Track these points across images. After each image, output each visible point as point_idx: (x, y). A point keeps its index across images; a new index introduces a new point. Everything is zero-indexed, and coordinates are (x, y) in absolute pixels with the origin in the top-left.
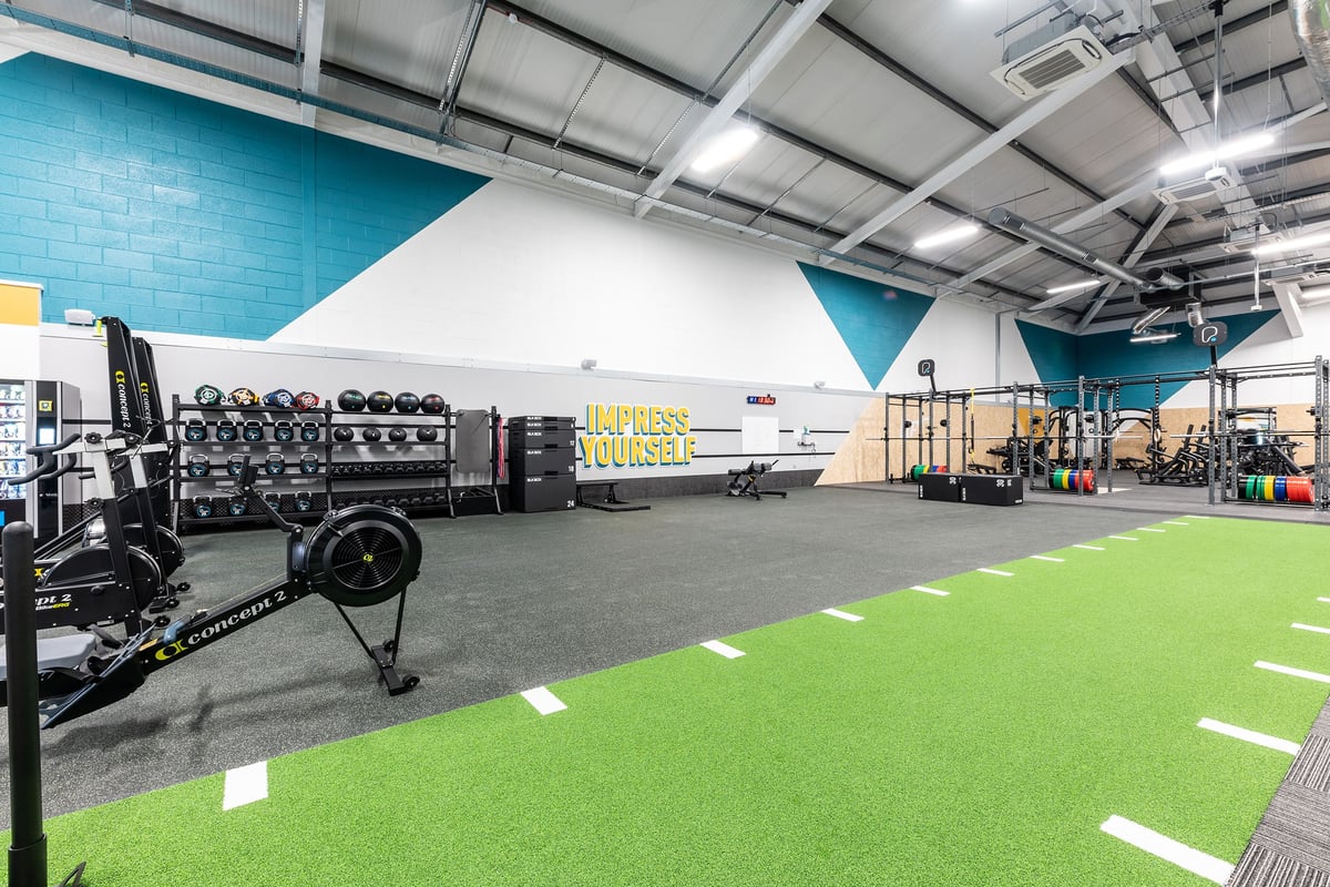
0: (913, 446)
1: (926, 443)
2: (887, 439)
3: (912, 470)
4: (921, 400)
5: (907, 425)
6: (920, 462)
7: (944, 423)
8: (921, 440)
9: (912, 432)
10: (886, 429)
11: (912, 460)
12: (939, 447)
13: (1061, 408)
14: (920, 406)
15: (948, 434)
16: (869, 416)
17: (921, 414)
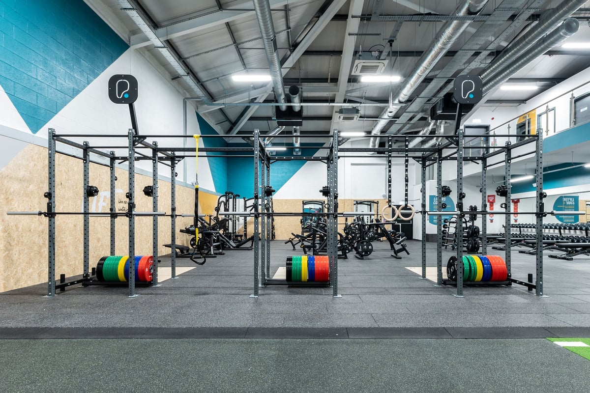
0: (100, 227)
1: (122, 223)
2: (50, 214)
3: (100, 265)
4: (113, 158)
5: (91, 192)
6: (112, 253)
7: (149, 191)
8: (113, 215)
9: (100, 203)
10: (49, 195)
11: (99, 250)
12: (143, 226)
13: (226, 193)
14: (112, 167)
15: (155, 207)
16: (21, 174)
17: (113, 179)
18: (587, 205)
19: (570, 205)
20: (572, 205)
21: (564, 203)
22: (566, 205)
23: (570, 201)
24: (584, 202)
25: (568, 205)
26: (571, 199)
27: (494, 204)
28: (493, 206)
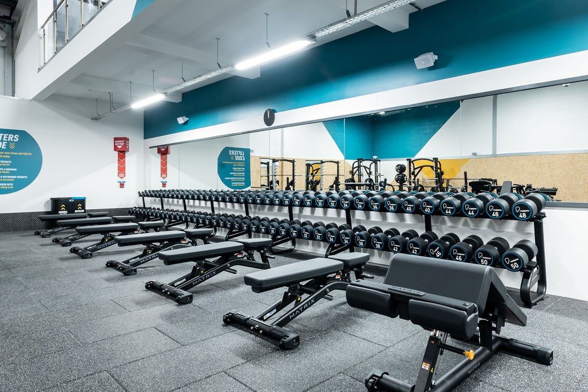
18: (262, 163)
19: (240, 161)
20: (242, 161)
21: (232, 158)
22: (234, 160)
23: (239, 155)
24: (259, 159)
25: (237, 161)
26: (240, 153)
27: (127, 154)
28: (124, 157)
